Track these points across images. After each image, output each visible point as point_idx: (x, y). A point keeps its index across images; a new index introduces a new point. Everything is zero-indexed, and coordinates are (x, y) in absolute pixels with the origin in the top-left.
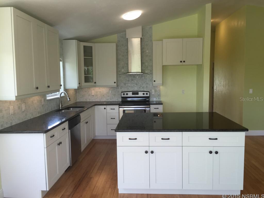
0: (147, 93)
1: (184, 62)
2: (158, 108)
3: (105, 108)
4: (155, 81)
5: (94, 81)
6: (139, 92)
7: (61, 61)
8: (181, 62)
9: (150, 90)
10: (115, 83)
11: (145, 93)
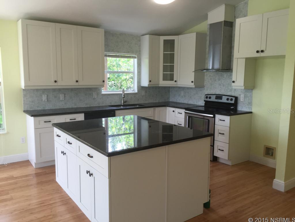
0: (233, 98)
1: (262, 51)
2: (224, 121)
3: (174, 111)
4: (234, 82)
5: (175, 80)
6: (223, 96)
7: (136, 58)
8: (258, 52)
9: (239, 95)
10: (192, 82)
11: (230, 98)
